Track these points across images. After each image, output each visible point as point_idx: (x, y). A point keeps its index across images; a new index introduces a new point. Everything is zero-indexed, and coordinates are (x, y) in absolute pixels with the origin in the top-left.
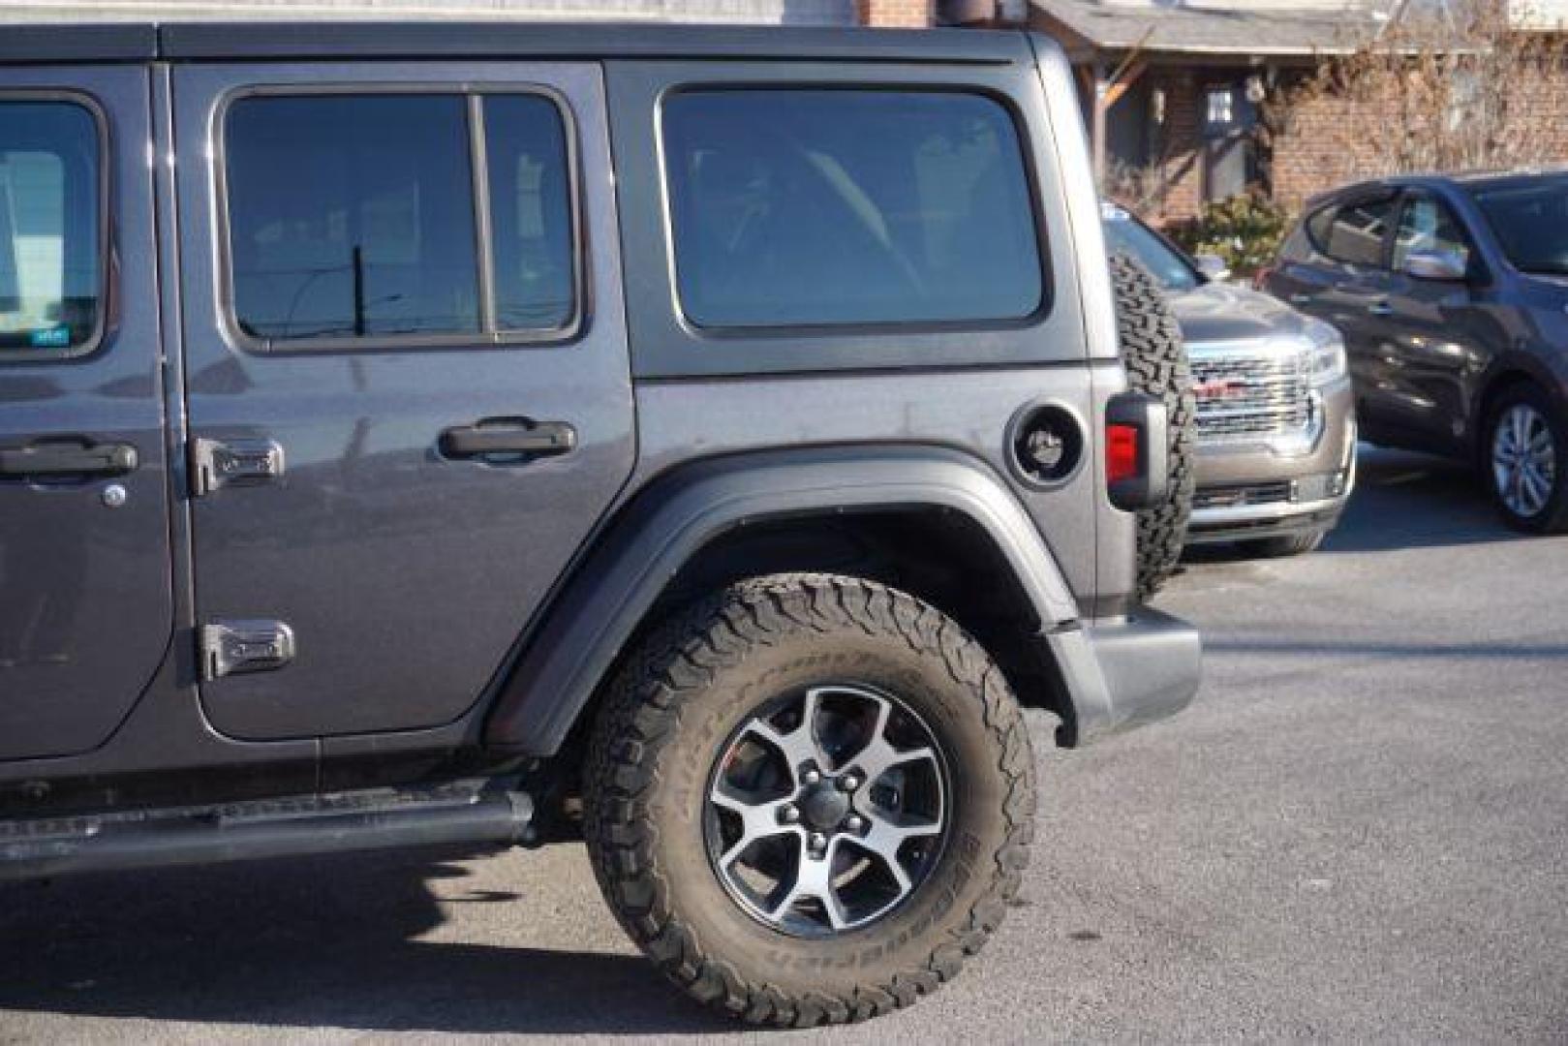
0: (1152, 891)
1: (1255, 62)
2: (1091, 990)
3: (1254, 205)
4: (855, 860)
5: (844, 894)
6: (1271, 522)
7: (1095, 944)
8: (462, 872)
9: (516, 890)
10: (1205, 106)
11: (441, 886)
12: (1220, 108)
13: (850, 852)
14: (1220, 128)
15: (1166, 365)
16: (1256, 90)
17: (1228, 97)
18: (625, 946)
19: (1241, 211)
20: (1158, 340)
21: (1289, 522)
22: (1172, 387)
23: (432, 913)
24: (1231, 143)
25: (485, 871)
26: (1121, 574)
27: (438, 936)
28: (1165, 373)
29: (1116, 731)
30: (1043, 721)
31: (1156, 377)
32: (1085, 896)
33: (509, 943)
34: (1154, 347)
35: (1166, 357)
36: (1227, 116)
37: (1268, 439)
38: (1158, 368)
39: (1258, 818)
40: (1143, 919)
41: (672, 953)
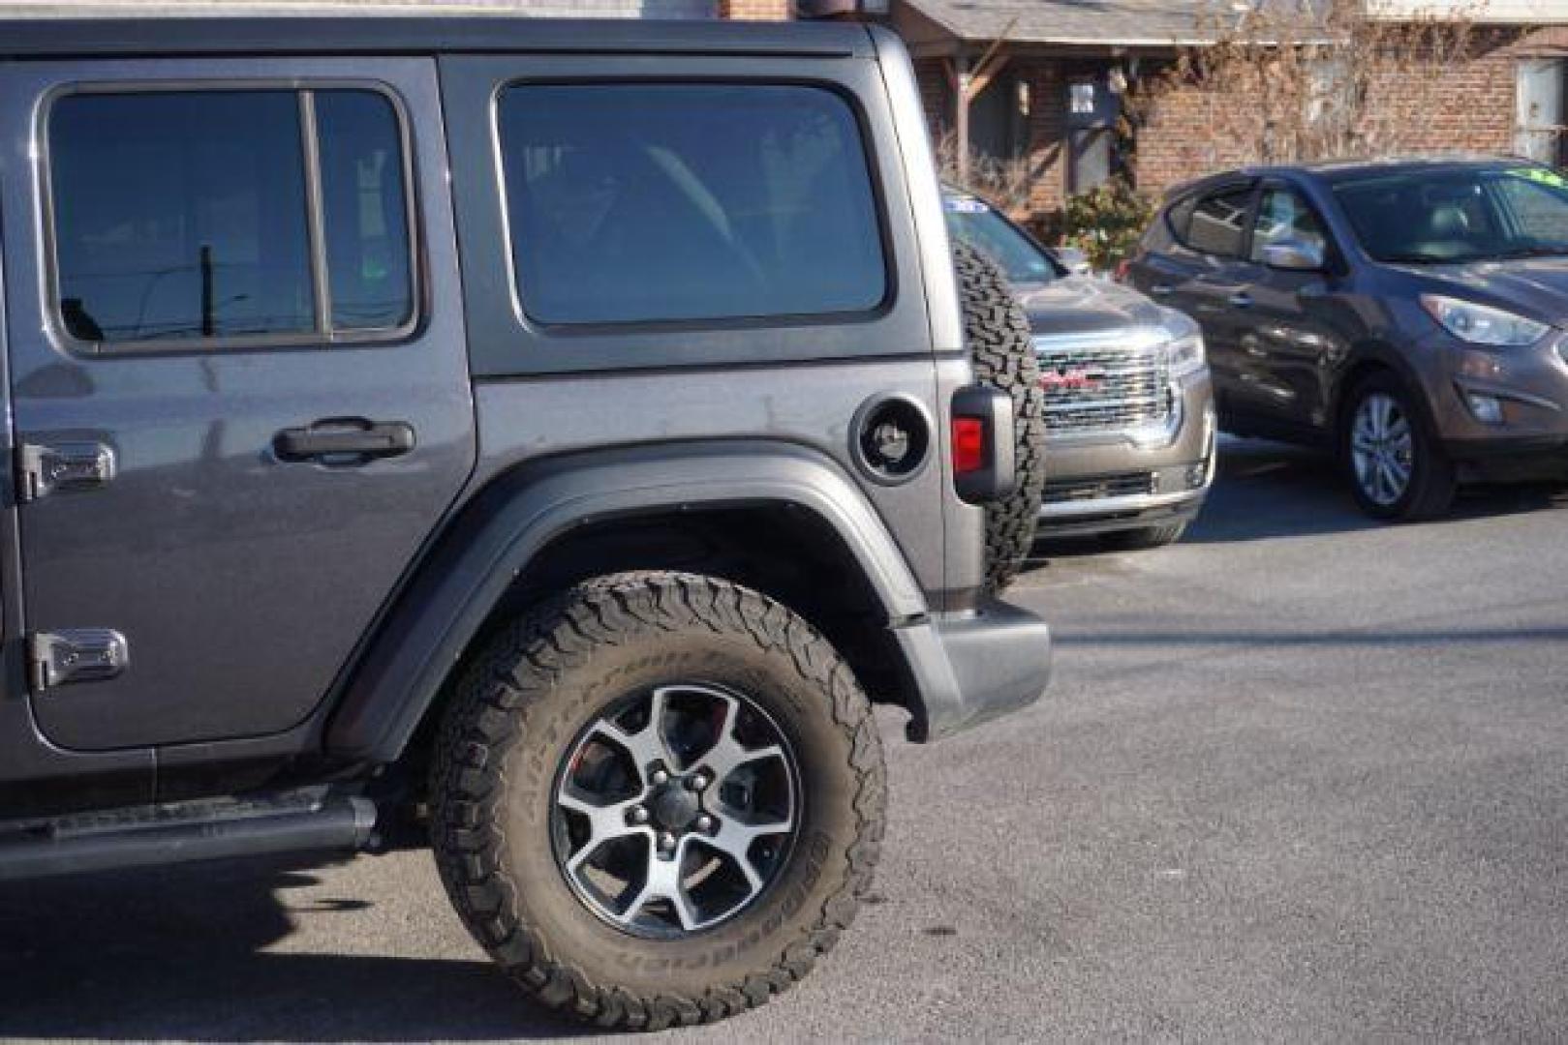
0: (1007, 884)
1: (1116, 53)
2: (944, 984)
3: (1119, 197)
4: (707, 860)
5: (695, 895)
6: (1132, 514)
7: (950, 941)
8: (312, 881)
9: (366, 896)
10: (1067, 97)
11: (290, 896)
12: (1083, 100)
13: (699, 853)
14: (1083, 121)
15: (1012, 357)
16: (1119, 81)
17: (1089, 89)
18: (474, 952)
19: (1104, 201)
20: (1005, 332)
21: (1151, 514)
22: (1020, 379)
23: (281, 924)
24: (1096, 132)
25: (335, 880)
26: (970, 569)
27: (286, 946)
28: (1012, 366)
29: (967, 725)
30: (893, 716)
31: (1004, 371)
32: (942, 891)
33: (358, 952)
34: (1001, 340)
35: (1014, 349)
36: (1090, 107)
37: (1127, 432)
38: (1005, 359)
39: (1115, 810)
40: (999, 912)
41: (520, 959)
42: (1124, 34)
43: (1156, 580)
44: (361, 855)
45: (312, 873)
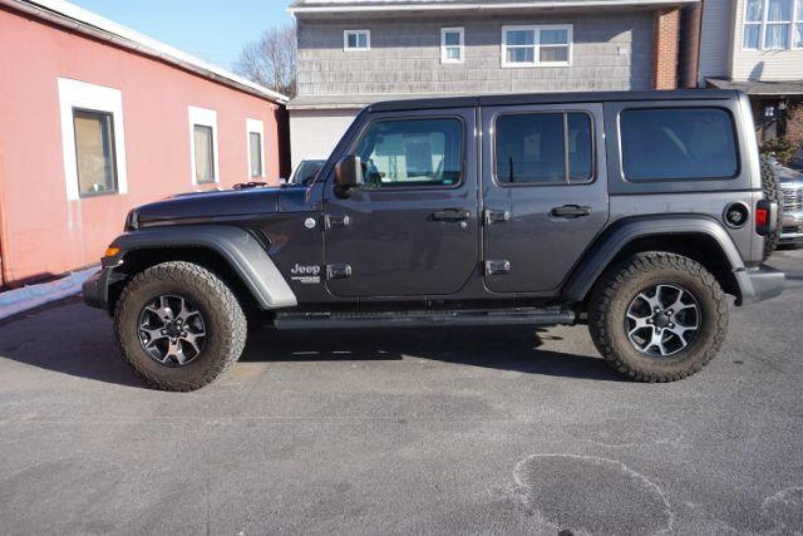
0: (759, 350)
1: (782, 97)
2: (742, 378)
3: (779, 142)
4: (668, 336)
5: (665, 345)
6: (791, 239)
7: (741, 367)
8: (545, 331)
9: (561, 336)
10: (765, 111)
11: (541, 335)
12: (770, 111)
13: (667, 333)
14: (769, 118)
15: (774, 191)
16: (782, 106)
17: (772, 109)
18: (597, 354)
19: (775, 143)
20: (772, 183)
21: (797, 239)
22: (776, 197)
23: (539, 342)
24: (773, 122)
25: (552, 331)
27: (541, 348)
28: (774, 193)
31: (771, 194)
32: (737, 350)
33: (562, 352)
34: (770, 185)
35: (775, 188)
36: (772, 114)
37: (791, 214)
38: (771, 191)
39: (793, 330)
40: (758, 359)
41: (612, 359)
42: (786, 91)
43: (796, 259)
44: (558, 324)
45: (545, 328)
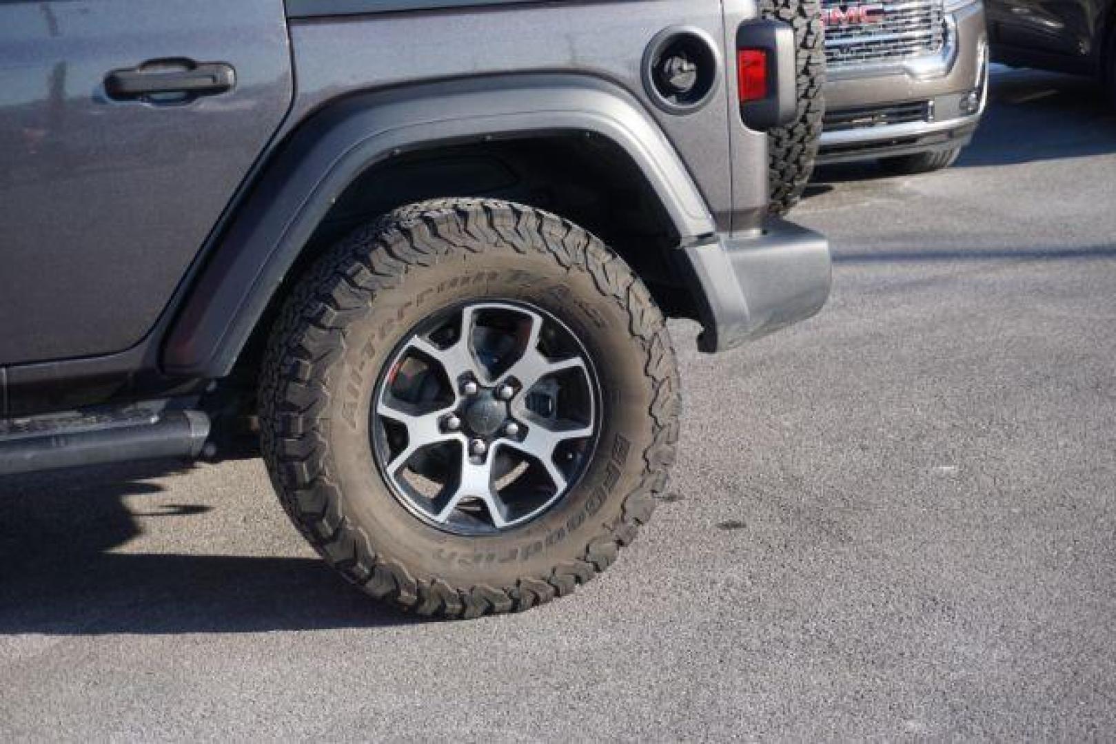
0: (794, 481)
2: (736, 574)
4: (515, 464)
5: (506, 495)
6: (911, 140)
7: (740, 534)
8: (156, 489)
9: (205, 503)
11: (136, 502)
13: (509, 456)
18: (307, 551)
21: (925, 140)
22: (801, 12)
23: (128, 527)
25: (177, 487)
26: (756, 192)
27: (133, 547)
29: (754, 336)
30: (687, 329)
31: (786, 5)
32: (733, 489)
33: (199, 551)
37: (907, 63)
39: (893, 413)
40: (786, 509)
41: (346, 554)
43: (932, 202)
44: (198, 464)
45: (156, 481)
